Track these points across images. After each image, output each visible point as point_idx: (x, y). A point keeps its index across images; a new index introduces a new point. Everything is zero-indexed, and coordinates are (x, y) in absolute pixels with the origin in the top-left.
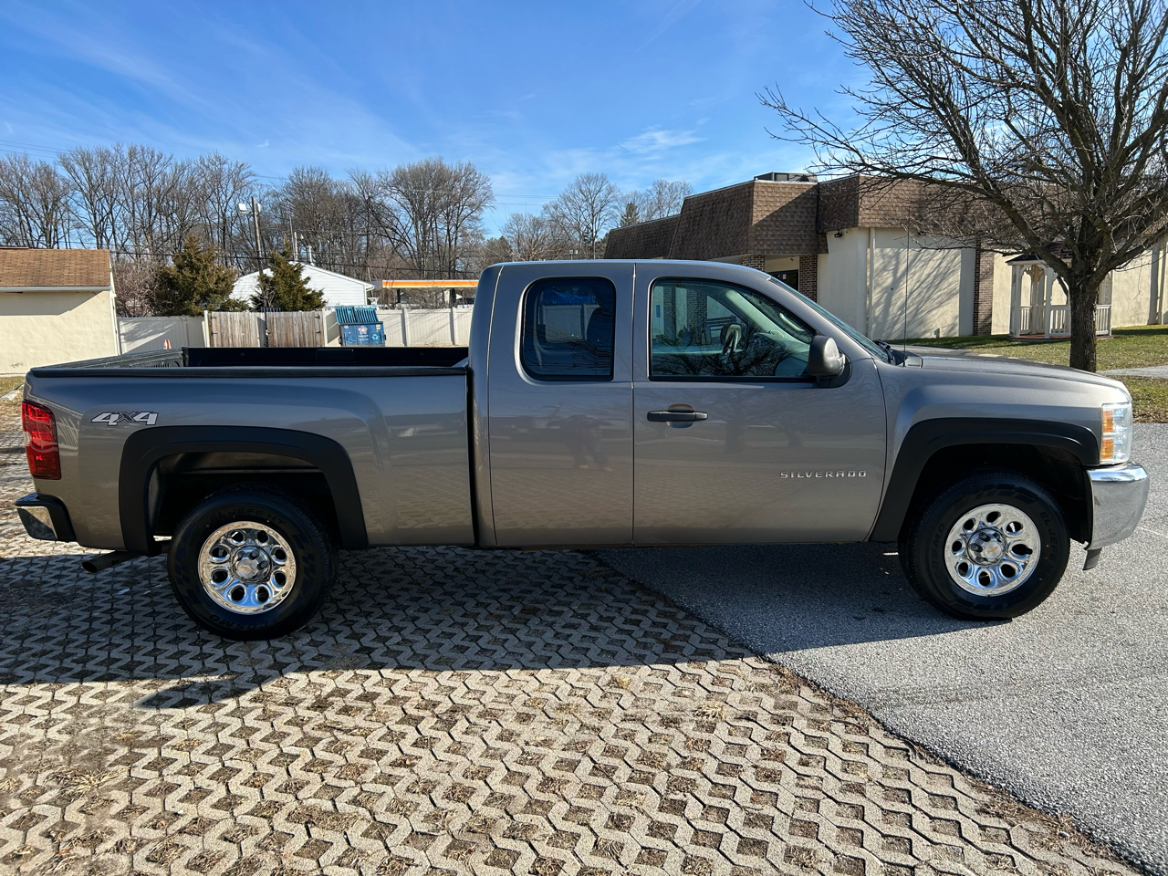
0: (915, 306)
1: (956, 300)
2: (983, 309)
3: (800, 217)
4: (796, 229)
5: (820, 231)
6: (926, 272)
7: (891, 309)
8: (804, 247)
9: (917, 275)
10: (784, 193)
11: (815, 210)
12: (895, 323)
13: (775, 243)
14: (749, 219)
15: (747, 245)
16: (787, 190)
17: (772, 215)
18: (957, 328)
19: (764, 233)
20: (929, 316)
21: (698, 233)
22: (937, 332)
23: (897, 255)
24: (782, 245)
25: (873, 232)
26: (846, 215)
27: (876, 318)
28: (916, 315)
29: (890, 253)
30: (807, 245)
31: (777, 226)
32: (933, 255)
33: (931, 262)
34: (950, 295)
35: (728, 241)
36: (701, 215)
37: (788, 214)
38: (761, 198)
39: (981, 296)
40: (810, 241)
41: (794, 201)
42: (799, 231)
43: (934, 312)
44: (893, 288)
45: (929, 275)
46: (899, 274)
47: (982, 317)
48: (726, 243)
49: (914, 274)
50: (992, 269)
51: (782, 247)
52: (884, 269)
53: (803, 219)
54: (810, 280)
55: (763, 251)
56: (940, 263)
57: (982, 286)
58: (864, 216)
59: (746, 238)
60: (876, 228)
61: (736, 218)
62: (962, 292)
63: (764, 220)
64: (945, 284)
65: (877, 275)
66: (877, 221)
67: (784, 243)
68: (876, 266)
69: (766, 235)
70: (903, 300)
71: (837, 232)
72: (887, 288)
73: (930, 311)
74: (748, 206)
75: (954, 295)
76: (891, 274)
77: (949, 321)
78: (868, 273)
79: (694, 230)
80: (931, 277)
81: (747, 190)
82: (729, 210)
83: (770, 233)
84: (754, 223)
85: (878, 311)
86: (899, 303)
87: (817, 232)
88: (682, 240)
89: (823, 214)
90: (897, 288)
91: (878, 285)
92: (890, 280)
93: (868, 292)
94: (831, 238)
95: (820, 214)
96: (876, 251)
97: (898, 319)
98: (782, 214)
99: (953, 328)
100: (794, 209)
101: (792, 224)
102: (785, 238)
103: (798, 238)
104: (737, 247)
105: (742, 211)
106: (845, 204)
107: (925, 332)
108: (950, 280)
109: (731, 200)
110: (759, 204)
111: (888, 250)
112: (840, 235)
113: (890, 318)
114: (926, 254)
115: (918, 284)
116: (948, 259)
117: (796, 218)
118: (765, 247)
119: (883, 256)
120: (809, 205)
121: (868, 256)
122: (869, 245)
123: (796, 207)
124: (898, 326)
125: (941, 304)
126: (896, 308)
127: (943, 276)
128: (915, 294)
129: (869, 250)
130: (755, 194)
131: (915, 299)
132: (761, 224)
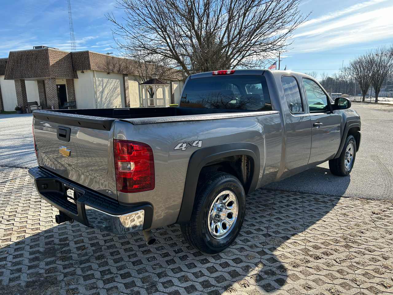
0: (109, 98)
1: (120, 96)
2: (127, 99)
3: (67, 64)
4: (66, 68)
5: (75, 70)
6: (111, 87)
7: (103, 99)
8: (70, 75)
9: (109, 88)
10: (60, 54)
11: (71, 62)
12: (104, 104)
13: (60, 73)
14: (48, 63)
15: (49, 73)
16: (60, 53)
17: (56, 62)
18: (121, 106)
19: (55, 69)
20: (113, 102)
21: (21, 67)
22: (116, 107)
23: (102, 80)
24: (62, 74)
25: (95, 72)
26: (85, 65)
27: (99, 102)
28: (110, 101)
29: (100, 80)
30: (71, 75)
31: (59, 67)
32: (112, 81)
33: (112, 83)
34: (118, 95)
35: (38, 71)
36: (21, 60)
37: (62, 63)
38: (51, 56)
39: (126, 95)
40: (72, 73)
41: (64, 58)
42: (67, 69)
43: (115, 100)
44: (102, 92)
45: (112, 88)
46: (104, 87)
47: (127, 102)
48: (37, 72)
49: (108, 87)
50: (128, 87)
51: (62, 75)
52: (99, 85)
53: (68, 65)
54: (72, 88)
55: (56, 76)
56: (115, 84)
57: (126, 92)
58: (92, 66)
59: (48, 70)
60: (96, 71)
61: (41, 62)
62: (121, 94)
63: (54, 64)
64: (116, 91)
65: (98, 87)
66: (96, 68)
67: (63, 73)
68: (97, 83)
69: (56, 70)
70: (106, 96)
71: (82, 71)
72: (101, 92)
73: (113, 100)
74: (47, 58)
75: (119, 95)
76: (101, 87)
77: (119, 103)
78: (95, 86)
79: (18, 66)
80: (113, 89)
81: (45, 51)
82: (37, 59)
83: (57, 69)
84: (51, 65)
85: (99, 100)
86: (105, 97)
87: (74, 71)
88: (12, 69)
89: (75, 64)
90: (104, 92)
91: (98, 91)
92: (101, 89)
93: (96, 93)
94: (79, 73)
95: (74, 64)
96: (97, 78)
97: (105, 103)
98: (60, 63)
99: (120, 106)
100: (64, 61)
101: (64, 66)
102: (63, 72)
103: (67, 72)
104: (44, 74)
105: (44, 60)
106: (84, 61)
107: (113, 107)
108: (118, 90)
109: (37, 55)
110: (51, 57)
111: (100, 78)
112: (83, 72)
113: (103, 102)
114: (110, 81)
115: (109, 91)
116: (116, 83)
117: (66, 65)
118: (56, 75)
119: (99, 80)
120: (69, 60)
121: (94, 80)
122: (94, 76)
123: (65, 60)
124: (105, 105)
125: (116, 97)
126: (104, 99)
127: (116, 88)
128: (109, 94)
129: (94, 78)
130: (49, 53)
131: (109, 96)
132: (53, 65)
